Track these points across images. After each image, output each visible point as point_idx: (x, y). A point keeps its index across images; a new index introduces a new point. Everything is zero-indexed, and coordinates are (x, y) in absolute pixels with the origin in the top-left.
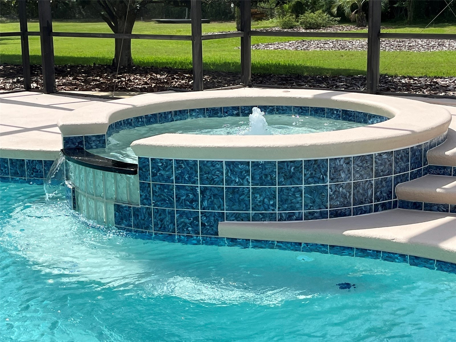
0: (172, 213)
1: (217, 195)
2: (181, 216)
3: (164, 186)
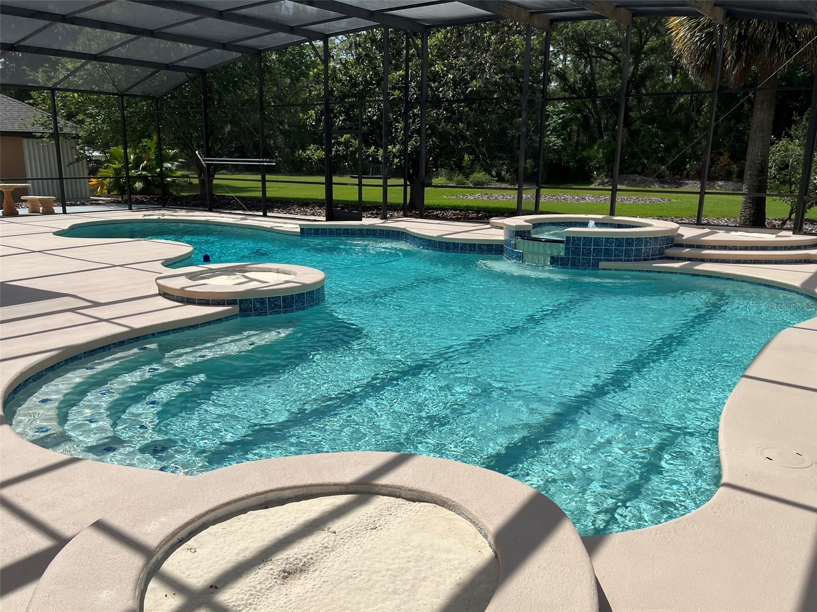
0: (579, 259)
1: (600, 251)
2: (583, 260)
3: (577, 248)
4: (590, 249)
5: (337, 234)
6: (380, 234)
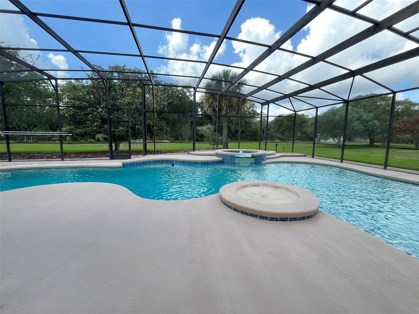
0: (258, 162)
3: (257, 159)
4: (260, 159)
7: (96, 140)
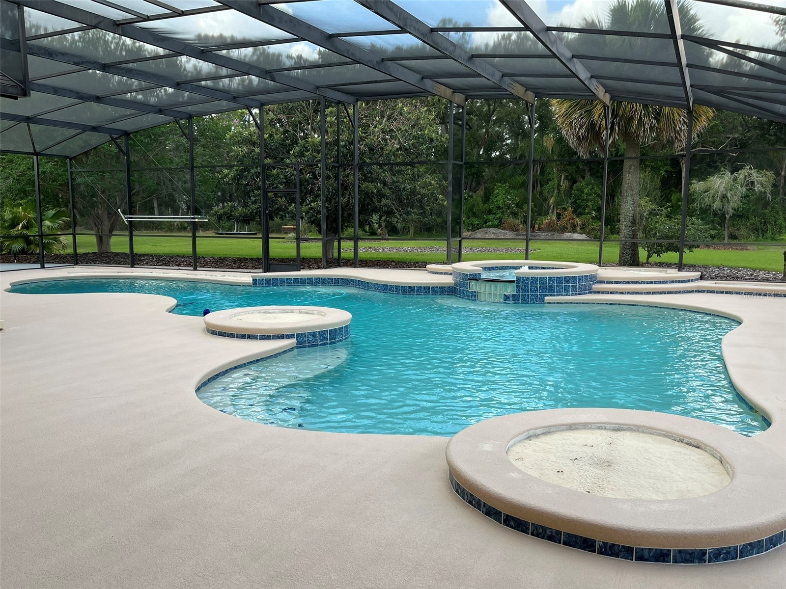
0: (528, 295)
1: (545, 288)
2: (531, 296)
3: (526, 286)
4: (536, 287)
5: (287, 283)
6: (329, 282)
7: (365, 231)
